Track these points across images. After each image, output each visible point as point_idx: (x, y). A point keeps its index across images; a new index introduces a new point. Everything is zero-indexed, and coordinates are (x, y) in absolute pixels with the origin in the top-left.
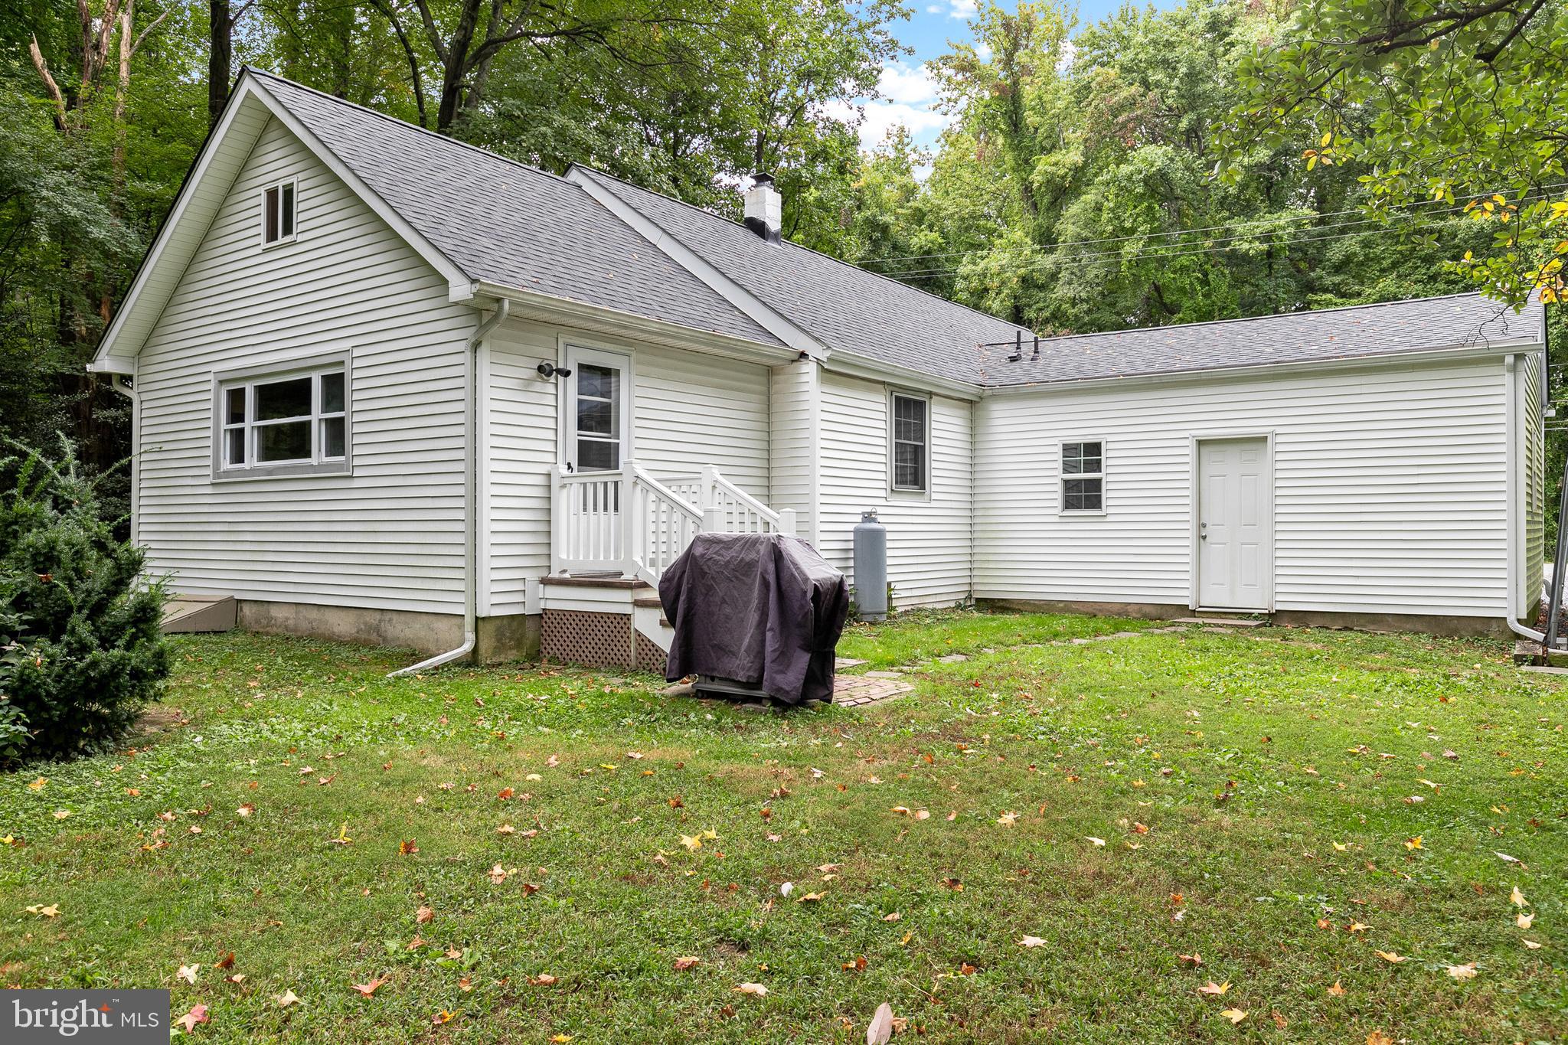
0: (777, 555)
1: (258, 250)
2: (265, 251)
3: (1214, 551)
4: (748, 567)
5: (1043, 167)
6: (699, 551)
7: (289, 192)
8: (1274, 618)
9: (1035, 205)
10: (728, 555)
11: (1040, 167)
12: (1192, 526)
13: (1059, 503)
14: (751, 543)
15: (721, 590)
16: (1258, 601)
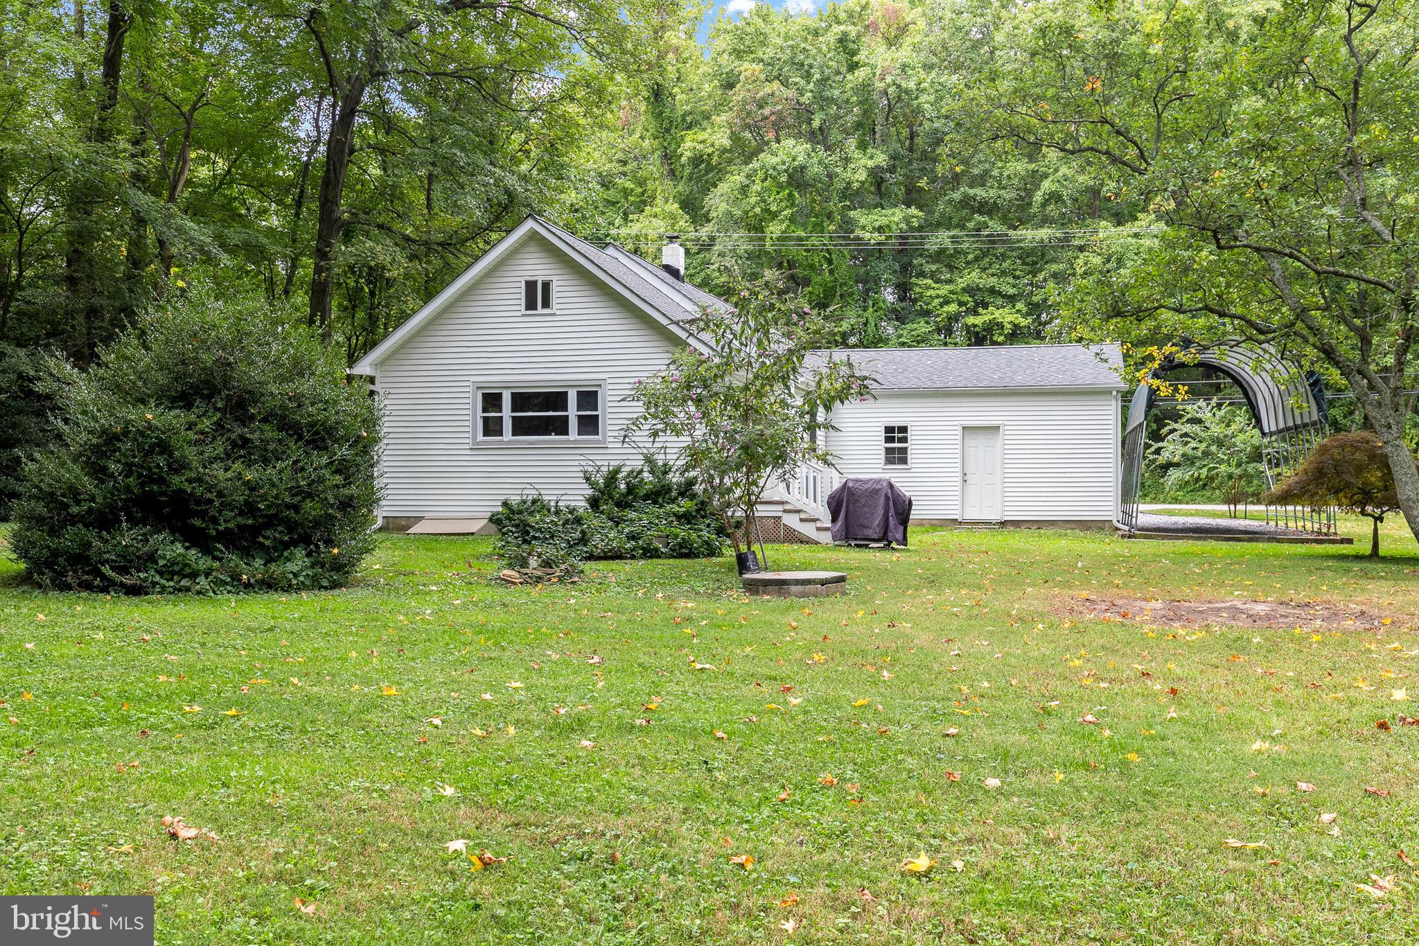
0: (891, 486)
1: (519, 314)
2: (523, 315)
3: (972, 489)
4: (877, 491)
5: (689, 145)
6: (850, 485)
7: (546, 286)
8: (1003, 524)
9: (672, 173)
10: (866, 486)
11: (688, 144)
12: (959, 475)
13: (883, 461)
14: (879, 481)
15: (863, 501)
16: (995, 516)
